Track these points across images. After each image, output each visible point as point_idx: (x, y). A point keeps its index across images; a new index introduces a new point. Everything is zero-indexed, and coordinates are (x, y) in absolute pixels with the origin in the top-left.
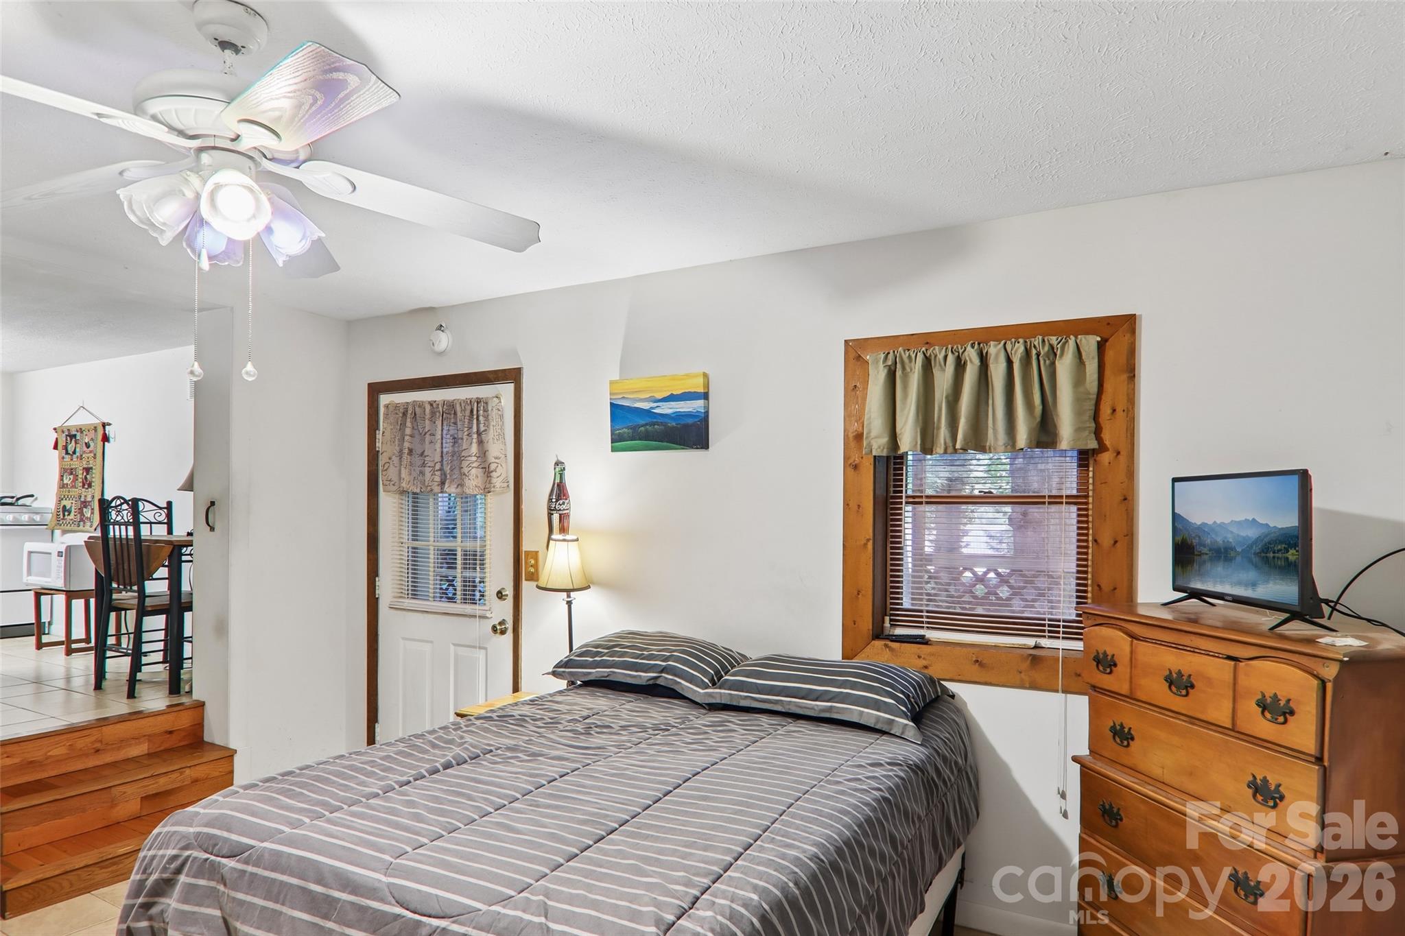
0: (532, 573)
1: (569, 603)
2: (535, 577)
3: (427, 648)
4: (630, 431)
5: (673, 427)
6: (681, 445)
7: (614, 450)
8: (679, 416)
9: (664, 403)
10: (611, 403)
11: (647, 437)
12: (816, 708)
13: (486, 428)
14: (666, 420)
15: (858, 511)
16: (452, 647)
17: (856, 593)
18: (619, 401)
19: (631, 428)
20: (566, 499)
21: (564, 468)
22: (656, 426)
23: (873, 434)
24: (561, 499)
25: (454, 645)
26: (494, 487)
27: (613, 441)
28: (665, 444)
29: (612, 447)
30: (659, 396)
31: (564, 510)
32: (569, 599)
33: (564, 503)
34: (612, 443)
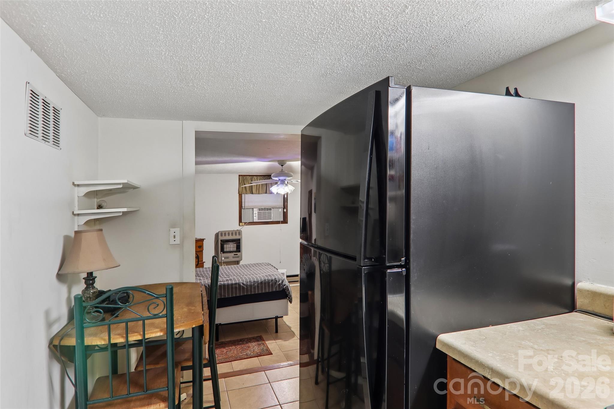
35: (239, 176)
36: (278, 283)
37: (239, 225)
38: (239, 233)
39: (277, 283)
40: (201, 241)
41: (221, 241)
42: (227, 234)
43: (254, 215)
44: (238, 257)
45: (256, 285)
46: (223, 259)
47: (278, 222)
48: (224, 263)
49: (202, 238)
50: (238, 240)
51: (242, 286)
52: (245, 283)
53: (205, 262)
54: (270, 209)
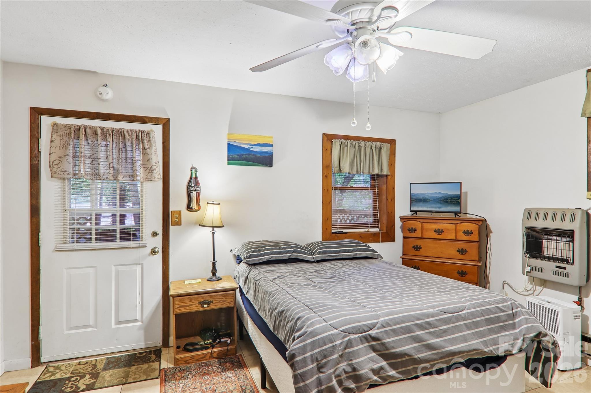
0: (178, 222)
1: (213, 233)
2: (179, 223)
3: (91, 271)
4: (238, 156)
5: (259, 157)
6: (262, 164)
7: (228, 164)
8: (262, 152)
9: (255, 147)
10: (228, 143)
11: (246, 160)
12: (352, 255)
13: (149, 147)
14: (256, 154)
15: (327, 192)
16: (113, 267)
17: (327, 219)
18: (232, 143)
19: (239, 156)
20: (199, 185)
21: (197, 171)
22: (251, 156)
23: (335, 166)
24: (197, 185)
25: (114, 265)
26: (155, 178)
27: (228, 160)
28: (255, 163)
29: (228, 163)
30: (253, 143)
31: (198, 190)
32: (214, 231)
33: (198, 187)
34: (228, 161)
38: (575, 215)
42: (541, 216)
44: (567, 275)
46: (528, 269)
50: (570, 233)
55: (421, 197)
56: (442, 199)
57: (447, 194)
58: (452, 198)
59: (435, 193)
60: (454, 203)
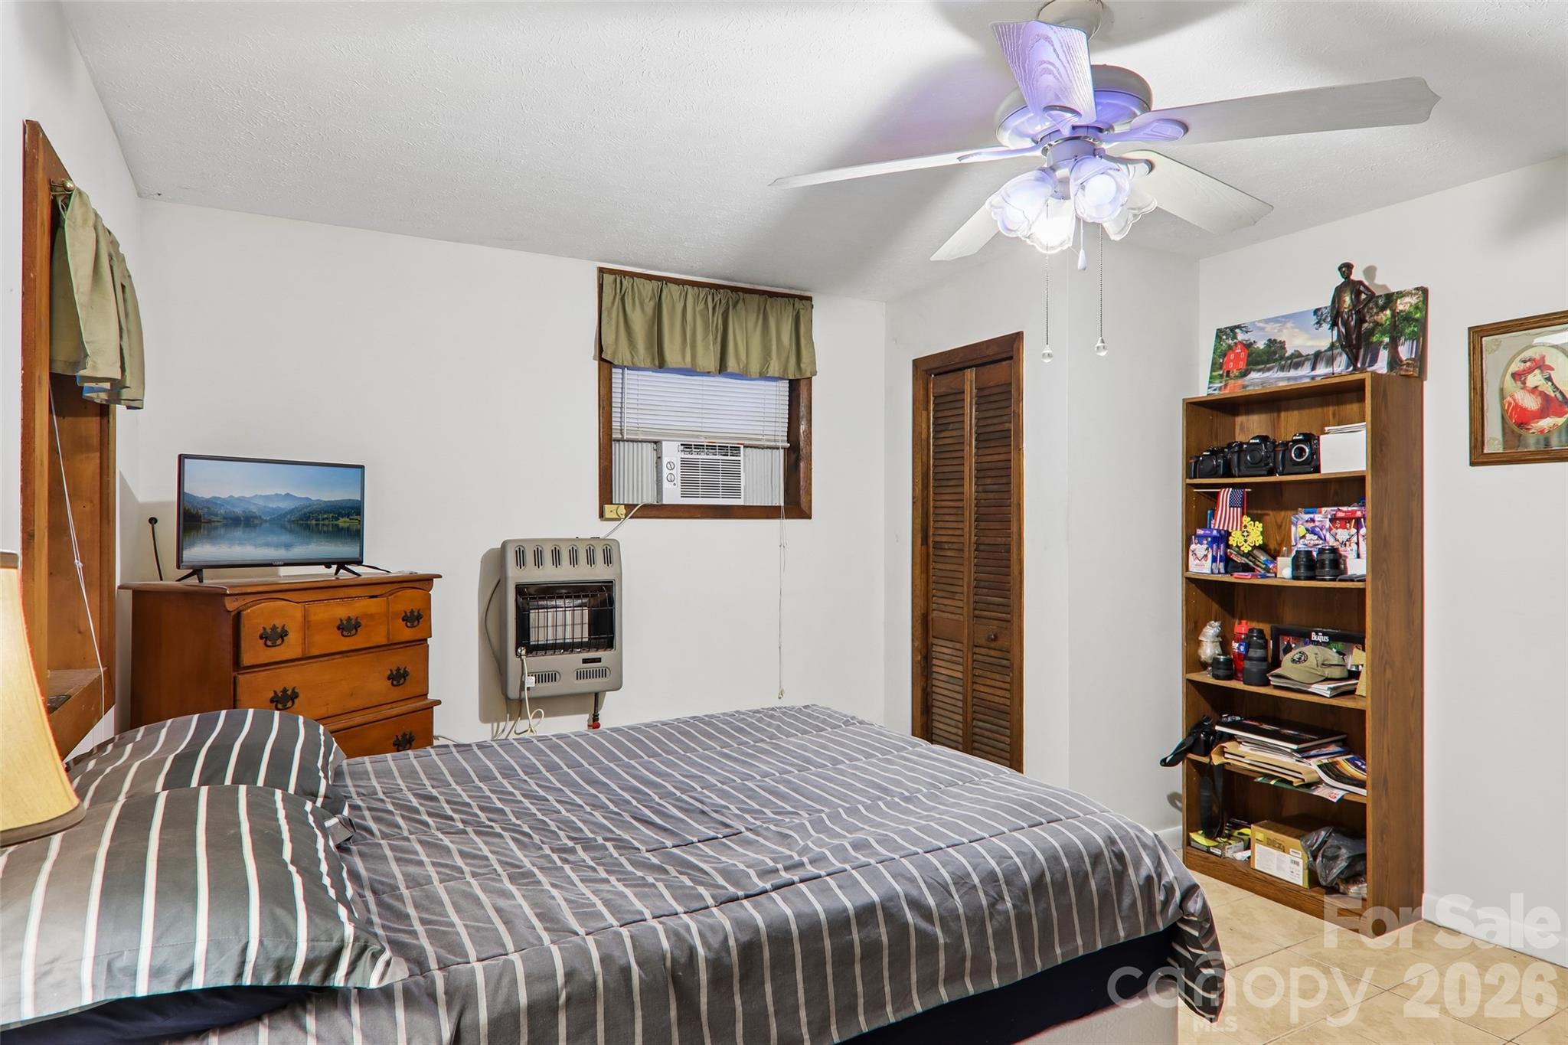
35: (602, 271)
36: (1135, 878)
37: (602, 515)
38: (610, 551)
39: (1131, 871)
40: (417, 585)
41: (520, 590)
42: (547, 557)
43: (666, 472)
44: (602, 673)
45: (1009, 905)
46: (530, 681)
47: (768, 512)
48: (536, 701)
49: (423, 570)
50: (600, 589)
51: (918, 930)
52: (931, 902)
53: (438, 702)
54: (735, 450)
55: (238, 510)
56: (293, 518)
57: (307, 499)
58: (320, 512)
59: (277, 494)
60: (325, 528)
